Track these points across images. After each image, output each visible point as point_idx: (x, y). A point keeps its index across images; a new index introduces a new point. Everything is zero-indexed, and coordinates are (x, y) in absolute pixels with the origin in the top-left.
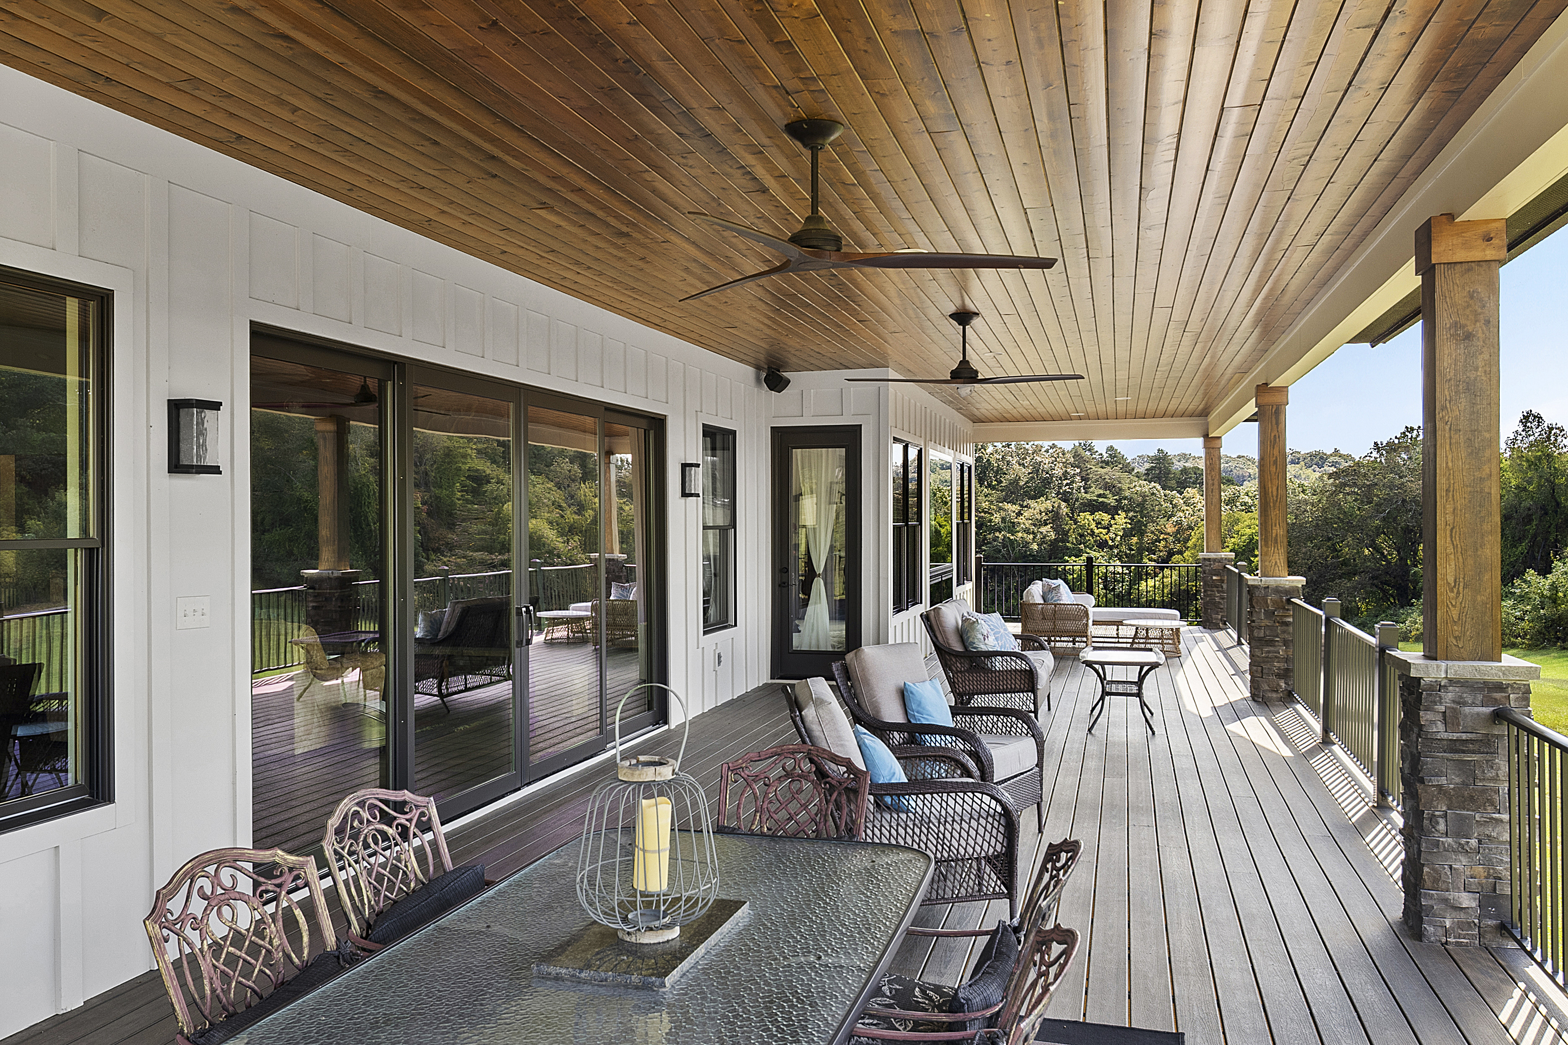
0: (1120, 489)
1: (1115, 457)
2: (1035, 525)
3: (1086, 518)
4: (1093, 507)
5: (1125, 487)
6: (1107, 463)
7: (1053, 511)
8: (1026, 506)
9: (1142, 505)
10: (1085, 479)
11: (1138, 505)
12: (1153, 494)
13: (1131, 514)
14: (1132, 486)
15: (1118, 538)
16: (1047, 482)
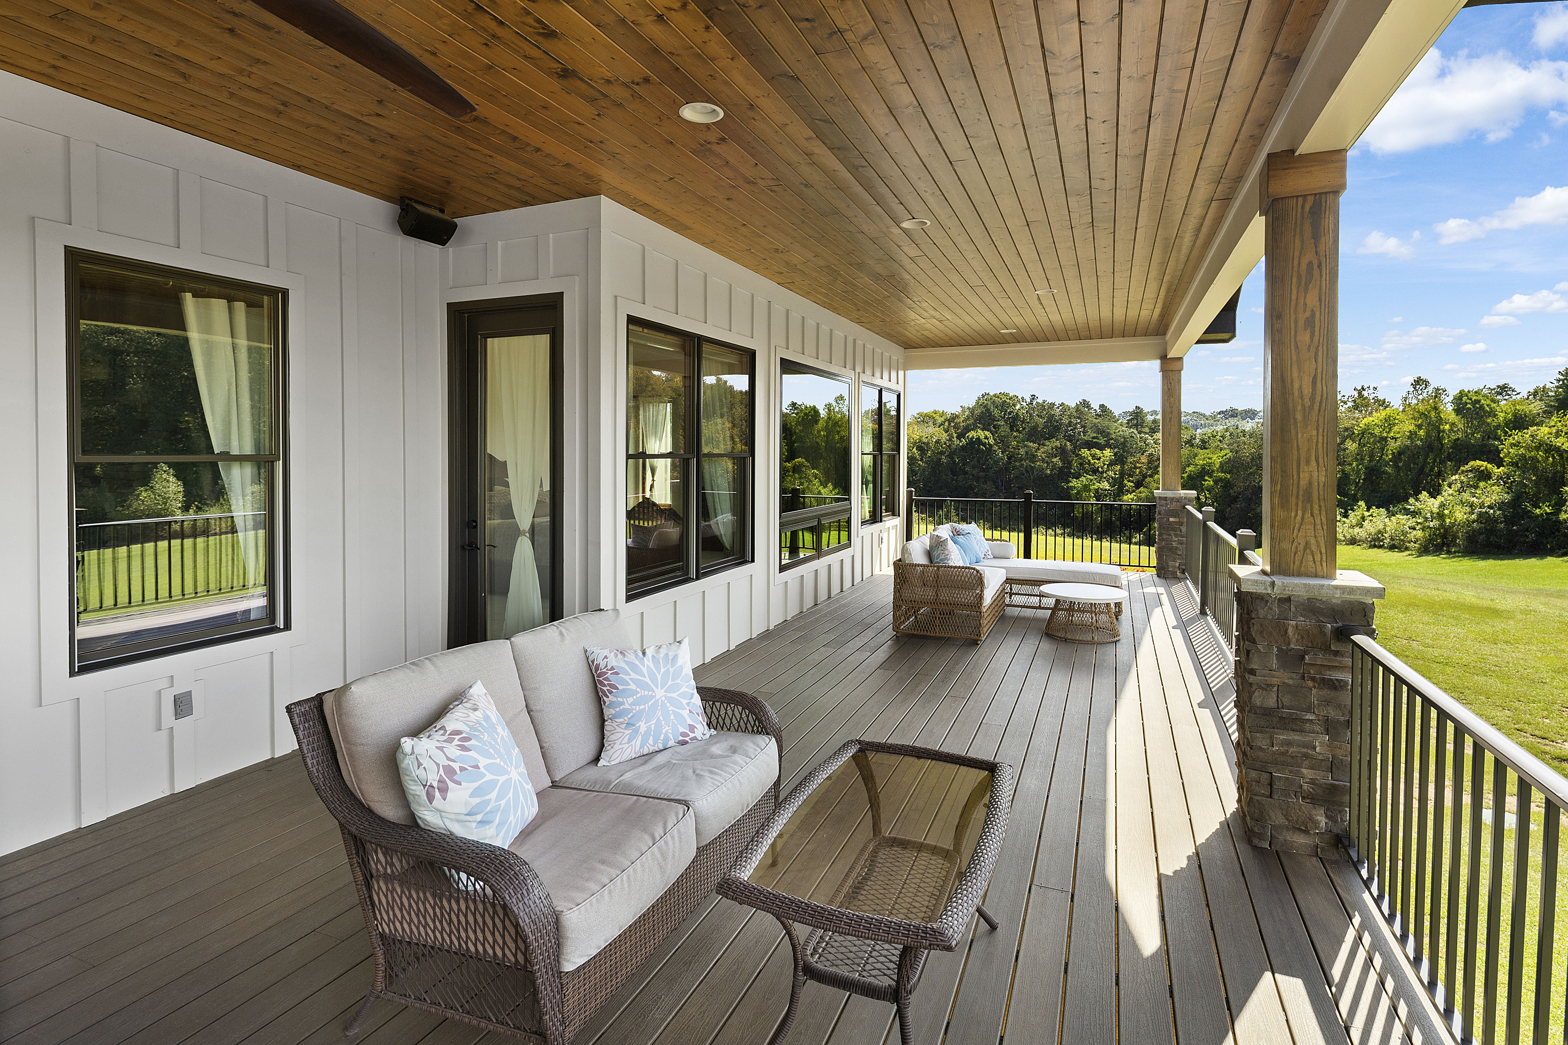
0: (1109, 433)
1: (1105, 411)
2: (1048, 457)
3: (1085, 452)
4: (1089, 445)
5: (1112, 432)
6: (1100, 416)
7: (1061, 448)
8: (1042, 445)
9: (1124, 444)
10: (1084, 427)
11: (1122, 444)
12: (1132, 437)
13: (1116, 450)
14: (1117, 431)
15: (1106, 466)
16: (1057, 429)
